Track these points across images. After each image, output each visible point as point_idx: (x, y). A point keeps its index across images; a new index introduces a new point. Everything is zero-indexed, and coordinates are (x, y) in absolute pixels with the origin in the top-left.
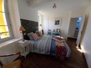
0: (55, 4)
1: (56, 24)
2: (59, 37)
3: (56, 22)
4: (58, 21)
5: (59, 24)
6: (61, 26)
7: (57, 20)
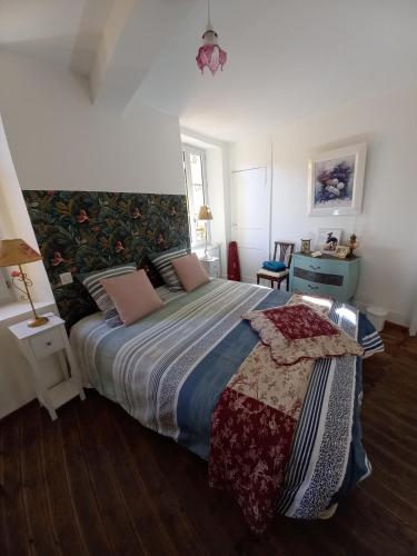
0: (210, 33)
1: (323, 196)
2: (327, 303)
3: (323, 179)
4: (342, 173)
5: (345, 194)
6: (362, 208)
7: (330, 168)
